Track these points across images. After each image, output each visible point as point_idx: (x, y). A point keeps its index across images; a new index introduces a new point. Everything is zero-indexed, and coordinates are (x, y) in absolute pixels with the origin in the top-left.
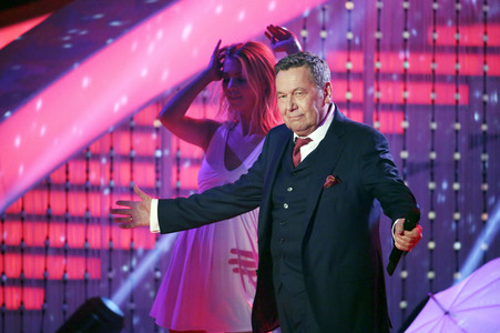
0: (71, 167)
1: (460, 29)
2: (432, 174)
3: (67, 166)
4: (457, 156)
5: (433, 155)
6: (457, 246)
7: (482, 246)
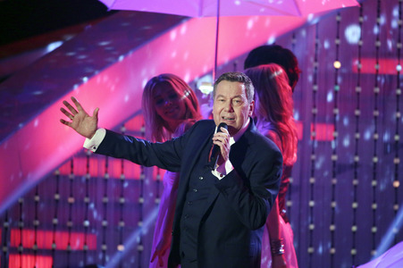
0: (75, 163)
1: (380, 61)
2: (356, 173)
3: (72, 161)
4: (376, 160)
5: (357, 159)
6: (374, 229)
7: (394, 230)
